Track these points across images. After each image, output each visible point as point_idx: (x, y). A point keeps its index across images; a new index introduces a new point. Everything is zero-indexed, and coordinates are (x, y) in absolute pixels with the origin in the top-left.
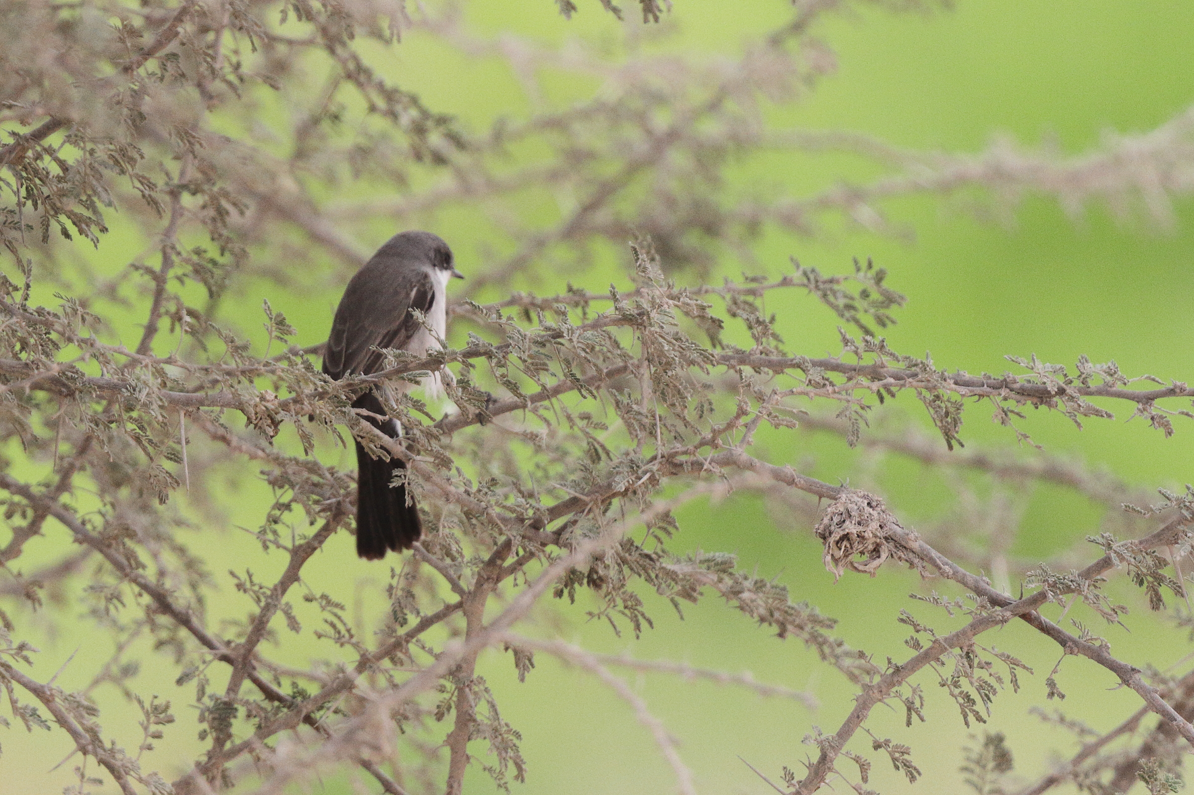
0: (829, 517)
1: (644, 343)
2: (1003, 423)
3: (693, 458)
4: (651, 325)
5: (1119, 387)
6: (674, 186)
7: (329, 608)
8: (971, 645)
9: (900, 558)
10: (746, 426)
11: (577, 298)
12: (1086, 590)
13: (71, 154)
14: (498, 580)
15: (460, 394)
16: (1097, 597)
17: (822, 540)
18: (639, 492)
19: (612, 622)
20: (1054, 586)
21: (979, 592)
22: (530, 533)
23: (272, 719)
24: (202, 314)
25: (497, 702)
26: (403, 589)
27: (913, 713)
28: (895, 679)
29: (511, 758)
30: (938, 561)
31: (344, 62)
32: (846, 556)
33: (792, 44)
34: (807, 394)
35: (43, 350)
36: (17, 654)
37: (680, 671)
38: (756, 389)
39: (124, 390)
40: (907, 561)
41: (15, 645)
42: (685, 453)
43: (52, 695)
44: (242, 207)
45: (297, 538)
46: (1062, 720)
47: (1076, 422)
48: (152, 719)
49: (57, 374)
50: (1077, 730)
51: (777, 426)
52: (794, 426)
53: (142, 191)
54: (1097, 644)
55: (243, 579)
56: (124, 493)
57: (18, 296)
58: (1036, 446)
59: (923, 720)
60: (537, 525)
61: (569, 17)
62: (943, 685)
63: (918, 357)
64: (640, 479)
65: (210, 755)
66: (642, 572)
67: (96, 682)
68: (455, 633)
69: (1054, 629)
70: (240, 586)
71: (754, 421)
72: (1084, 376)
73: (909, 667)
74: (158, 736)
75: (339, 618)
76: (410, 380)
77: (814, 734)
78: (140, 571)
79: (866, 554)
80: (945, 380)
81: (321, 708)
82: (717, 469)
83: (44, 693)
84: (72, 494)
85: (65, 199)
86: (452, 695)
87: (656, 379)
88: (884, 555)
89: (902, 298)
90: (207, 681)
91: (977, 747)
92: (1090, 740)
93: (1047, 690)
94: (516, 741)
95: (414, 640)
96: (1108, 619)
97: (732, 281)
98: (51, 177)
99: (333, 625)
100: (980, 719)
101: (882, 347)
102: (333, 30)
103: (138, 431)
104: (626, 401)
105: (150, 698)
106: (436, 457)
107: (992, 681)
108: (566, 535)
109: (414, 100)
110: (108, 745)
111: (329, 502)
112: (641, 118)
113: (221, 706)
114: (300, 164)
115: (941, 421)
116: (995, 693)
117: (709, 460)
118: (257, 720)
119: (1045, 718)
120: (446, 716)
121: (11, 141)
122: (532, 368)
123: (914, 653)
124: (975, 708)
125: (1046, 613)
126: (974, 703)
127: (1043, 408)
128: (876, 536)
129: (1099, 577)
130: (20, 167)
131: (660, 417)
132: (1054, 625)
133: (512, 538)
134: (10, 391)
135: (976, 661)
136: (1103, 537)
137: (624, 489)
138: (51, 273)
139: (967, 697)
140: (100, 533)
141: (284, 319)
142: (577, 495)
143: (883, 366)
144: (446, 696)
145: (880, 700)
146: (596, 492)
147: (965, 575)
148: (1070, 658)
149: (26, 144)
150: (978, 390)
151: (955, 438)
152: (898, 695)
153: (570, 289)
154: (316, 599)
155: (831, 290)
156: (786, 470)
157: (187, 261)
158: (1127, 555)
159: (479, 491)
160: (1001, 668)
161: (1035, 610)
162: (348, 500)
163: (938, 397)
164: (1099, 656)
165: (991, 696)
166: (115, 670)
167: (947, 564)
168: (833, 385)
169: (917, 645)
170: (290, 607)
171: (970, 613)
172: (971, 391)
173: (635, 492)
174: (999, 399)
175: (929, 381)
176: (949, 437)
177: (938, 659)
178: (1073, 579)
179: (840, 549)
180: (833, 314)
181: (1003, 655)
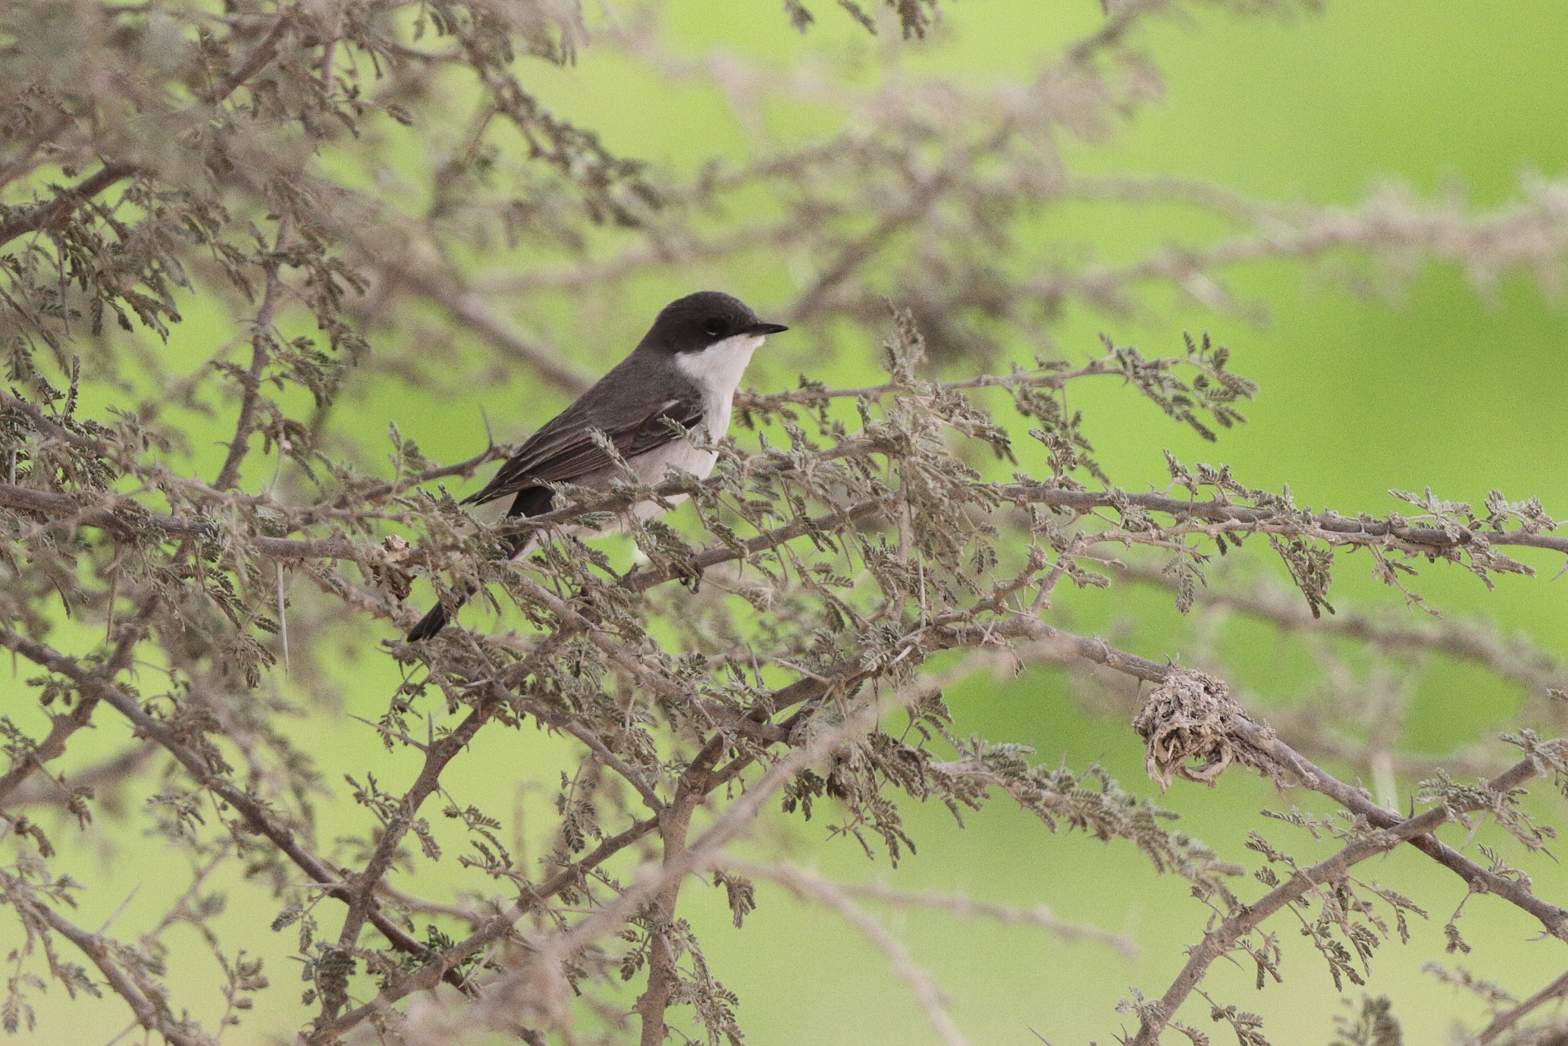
0: (1152, 706)
1: (903, 478)
2: (1387, 581)
3: (969, 626)
4: (911, 454)
5: (1543, 533)
6: (944, 250)
7: (478, 826)
8: (1344, 880)
9: (1248, 762)
10: (1040, 582)
11: (813, 395)
12: (1499, 806)
13: (130, 215)
14: (706, 790)
15: (654, 543)
16: (1514, 815)
17: (1143, 738)
18: (897, 672)
19: (861, 841)
20: (1454, 801)
21: (1355, 808)
22: (749, 727)
23: (402, 976)
24: (307, 429)
25: (705, 954)
26: (578, 802)
27: (1266, 970)
28: (1242, 925)
29: (723, 1029)
30: (1299, 766)
31: (497, 89)
32: (1175, 759)
33: (1104, 58)
34: (1123, 540)
35: (93, 478)
36: (58, 893)
37: (951, 905)
38: (1053, 535)
39: (201, 535)
40: (1256, 765)
41: (55, 879)
42: (958, 619)
43: (103, 948)
44: (361, 284)
45: (435, 731)
46: (1467, 980)
47: (1485, 580)
48: (239, 983)
49: (111, 512)
50: (1488, 994)
51: (1082, 585)
52: (1105, 583)
53: (226, 266)
54: (1514, 878)
55: (363, 788)
56: (204, 666)
57: (60, 406)
58: (1431, 612)
59: (1278, 980)
60: (758, 716)
61: (803, 30)
62: (1306, 934)
63: (1272, 492)
64: (897, 653)
65: (319, 1024)
66: (900, 780)
67: (167, 922)
68: (649, 856)
69: (1455, 858)
70: (360, 797)
71: (1052, 576)
72: (1495, 518)
73: (1261, 908)
74: (245, 1006)
75: (493, 840)
76: (588, 524)
77: (1132, 999)
78: (225, 775)
79: (1203, 756)
80: (1309, 523)
81: (467, 961)
82: (1001, 641)
83: (92, 944)
84: (131, 670)
85: (123, 276)
86: (645, 944)
87: (918, 527)
88: (1226, 758)
89: (1251, 387)
90: (314, 924)
91: (1353, 1016)
92: (1505, 1007)
93: (1446, 941)
94: (730, 1007)
95: (593, 870)
96: (1528, 845)
97: (1021, 369)
98: (104, 245)
99: (484, 849)
100: (1355, 979)
101: (1224, 477)
102: (484, 46)
103: (221, 588)
104: (878, 549)
105: (236, 955)
106: (622, 627)
107: (1372, 928)
108: (797, 730)
109: (592, 141)
110: (178, 1017)
111: (476, 683)
112: (900, 160)
113: (334, 958)
114: (440, 223)
115: (1304, 578)
116: (1376, 944)
117: (990, 630)
118: (381, 976)
119: (1444, 978)
120: (637, 973)
121: (51, 197)
122: (750, 509)
123: (1268, 890)
124: (1349, 964)
125: (1445, 837)
126: (1348, 957)
127: (1441, 560)
128: (1215, 732)
129: (1516, 788)
130: (64, 233)
131: (925, 570)
132: (1456, 852)
133: (725, 736)
134: (49, 534)
135: (1351, 901)
136: (1522, 734)
137: (875, 668)
138: (106, 371)
139: (1339, 950)
140: (169, 723)
141: (416, 448)
142: (813, 675)
143: (1225, 504)
144: (637, 946)
145: (1222, 953)
146: (840, 672)
147: (1335, 785)
148: (1476, 896)
149: (71, 201)
150: (1353, 536)
151: (1322, 601)
152: (1246, 946)
153: (804, 383)
154: (461, 814)
155: (1156, 377)
156: (1095, 643)
157: (288, 357)
158: (1554, 759)
159: (680, 673)
160: (1385, 911)
161: (1431, 833)
162: (502, 681)
163: (1299, 546)
164: (1516, 894)
165: (1371, 948)
166: (192, 905)
167: (1311, 770)
168: (1156, 526)
169: (1271, 879)
170: (427, 825)
171: (1343, 836)
172: (1344, 538)
173: (890, 672)
174: (1381, 549)
175: (1287, 523)
176: (1314, 601)
177: (1300, 898)
178: (1481, 790)
179: (1167, 749)
180: (1158, 410)
181: (1387, 892)
